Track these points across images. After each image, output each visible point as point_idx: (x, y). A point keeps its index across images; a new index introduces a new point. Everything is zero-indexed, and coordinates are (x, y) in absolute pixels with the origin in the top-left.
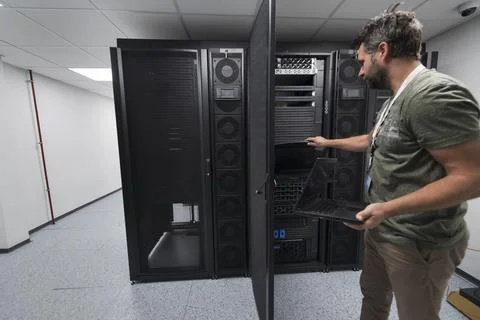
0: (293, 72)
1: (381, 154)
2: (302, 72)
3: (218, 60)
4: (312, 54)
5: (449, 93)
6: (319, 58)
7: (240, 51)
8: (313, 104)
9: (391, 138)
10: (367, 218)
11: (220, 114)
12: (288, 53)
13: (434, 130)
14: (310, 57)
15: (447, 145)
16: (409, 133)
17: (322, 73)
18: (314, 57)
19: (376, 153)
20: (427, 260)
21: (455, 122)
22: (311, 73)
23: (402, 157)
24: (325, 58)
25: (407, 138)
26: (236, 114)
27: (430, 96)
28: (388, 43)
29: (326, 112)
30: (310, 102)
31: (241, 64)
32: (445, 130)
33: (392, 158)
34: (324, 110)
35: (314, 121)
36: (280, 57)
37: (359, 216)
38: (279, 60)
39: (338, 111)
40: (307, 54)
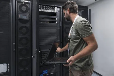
0: (49, 11)
1: (72, 40)
2: (52, 11)
3: (20, 4)
4: (55, 6)
5: (85, 22)
6: (58, 7)
7: (30, 2)
8: (57, 22)
9: (73, 35)
10: (70, 61)
11: (20, 25)
12: (47, 5)
13: (83, 32)
14: (55, 7)
15: (86, 36)
16: (78, 33)
17: (59, 12)
18: (56, 7)
19: (70, 40)
20: (84, 74)
21: (87, 30)
22: (55, 12)
23: (77, 41)
24: (60, 8)
25: (77, 35)
26: (28, 25)
27: (81, 23)
28: (69, 9)
29: (61, 25)
30: (56, 22)
31: (30, 6)
32: (85, 32)
33: (75, 41)
34: (60, 25)
35: (57, 28)
36: (44, 5)
37: (68, 61)
38: (44, 6)
39: (64, 25)
40: (54, 6)
